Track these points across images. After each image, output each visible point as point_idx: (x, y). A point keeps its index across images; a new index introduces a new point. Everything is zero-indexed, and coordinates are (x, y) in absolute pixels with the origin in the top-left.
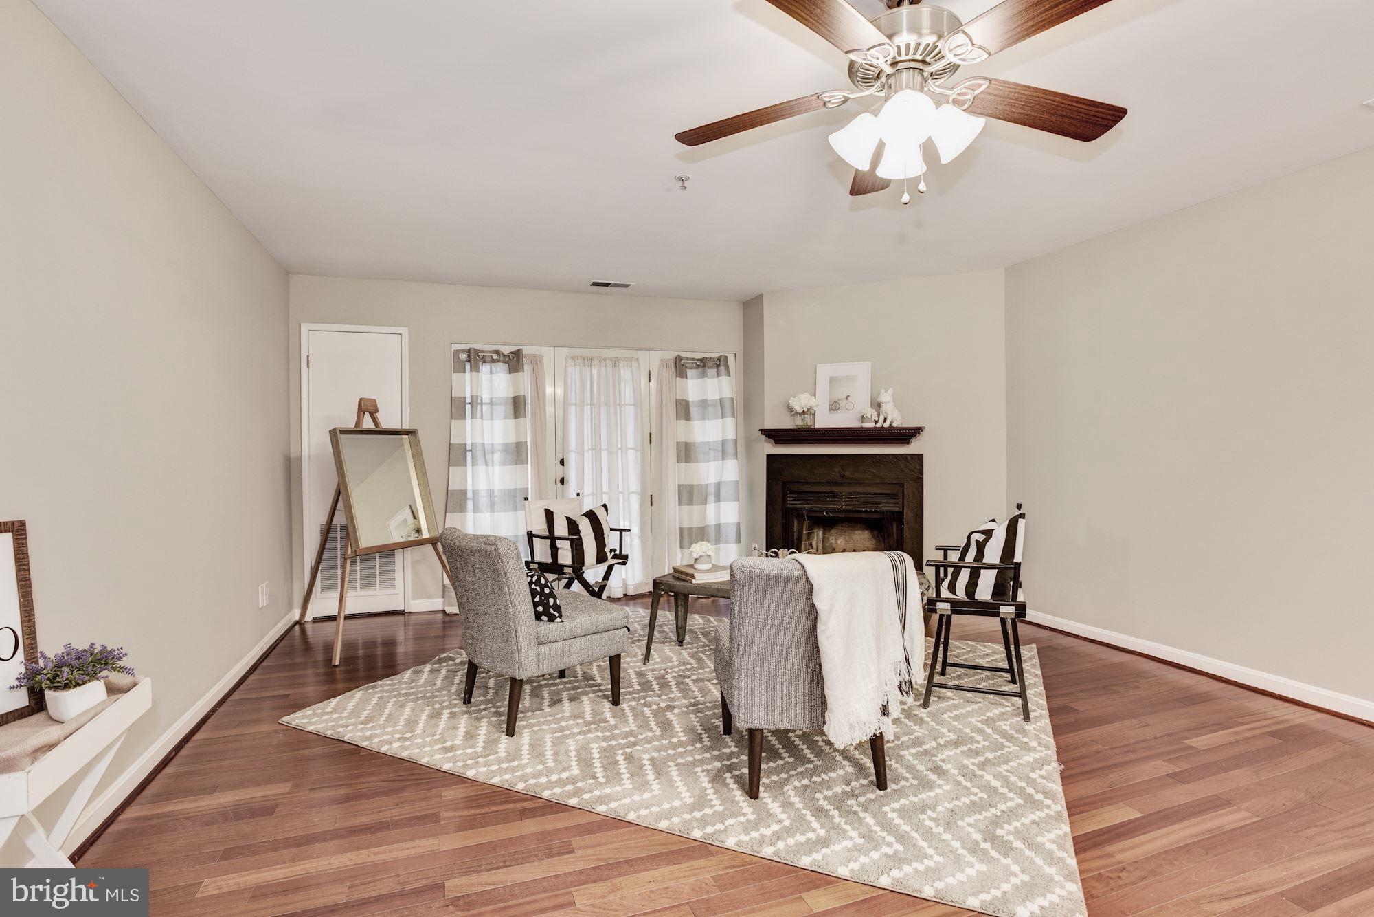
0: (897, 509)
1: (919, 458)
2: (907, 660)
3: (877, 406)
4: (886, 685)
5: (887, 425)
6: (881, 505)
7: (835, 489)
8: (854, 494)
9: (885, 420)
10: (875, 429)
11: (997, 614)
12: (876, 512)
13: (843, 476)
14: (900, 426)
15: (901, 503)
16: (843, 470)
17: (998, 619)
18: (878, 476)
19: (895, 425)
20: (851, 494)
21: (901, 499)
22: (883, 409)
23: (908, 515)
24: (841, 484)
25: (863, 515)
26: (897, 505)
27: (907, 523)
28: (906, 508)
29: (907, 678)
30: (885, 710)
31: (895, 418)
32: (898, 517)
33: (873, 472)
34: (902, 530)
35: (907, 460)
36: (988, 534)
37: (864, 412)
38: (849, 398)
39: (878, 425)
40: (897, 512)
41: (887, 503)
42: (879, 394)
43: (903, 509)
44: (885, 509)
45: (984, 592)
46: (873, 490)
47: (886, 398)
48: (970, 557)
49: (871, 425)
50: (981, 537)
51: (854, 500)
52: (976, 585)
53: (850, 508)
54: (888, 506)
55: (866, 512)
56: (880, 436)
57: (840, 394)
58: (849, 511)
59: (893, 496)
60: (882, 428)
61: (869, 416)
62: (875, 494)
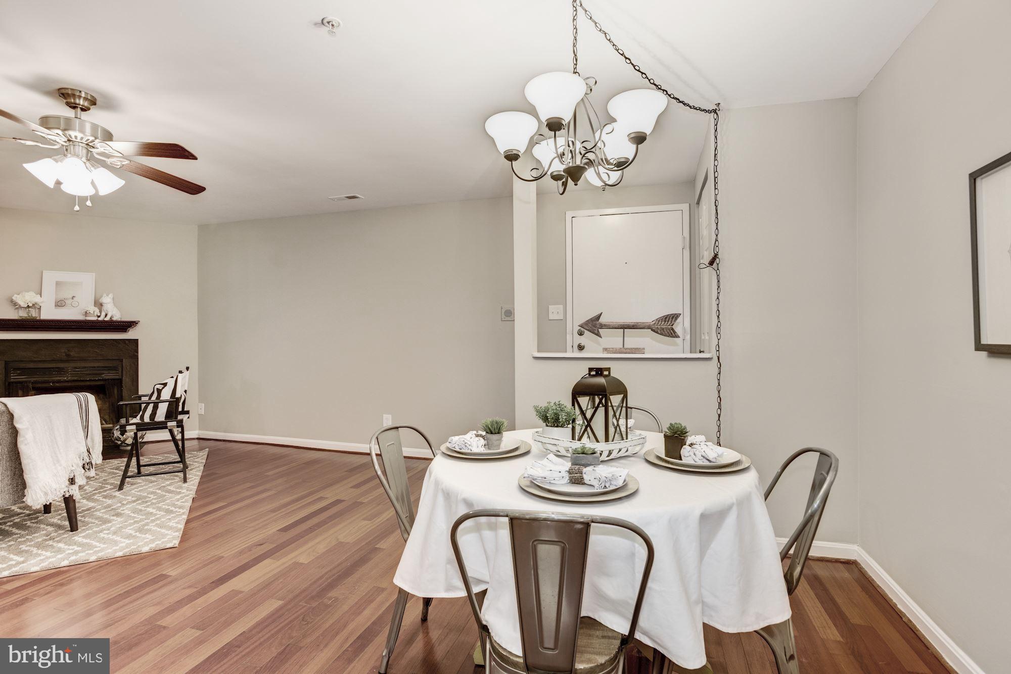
0: (117, 377)
1: (136, 342)
2: (88, 451)
3: (99, 305)
4: (73, 466)
5: (107, 319)
6: (103, 375)
7: (61, 365)
8: (79, 368)
9: (106, 315)
10: (97, 322)
11: (166, 428)
12: (100, 380)
13: (68, 355)
14: (119, 320)
15: (120, 373)
16: (68, 350)
17: (167, 430)
18: (101, 355)
19: (115, 319)
20: (76, 368)
21: (120, 370)
22: (105, 307)
23: (126, 380)
24: (67, 361)
25: (88, 383)
26: (118, 374)
27: (126, 387)
28: (124, 377)
29: (88, 461)
30: (72, 481)
31: (114, 313)
32: (119, 382)
33: (96, 352)
34: (121, 391)
35: (125, 343)
36: (165, 385)
37: (87, 309)
38: (74, 298)
39: (100, 319)
40: (118, 379)
41: (109, 373)
42: (101, 297)
43: (122, 376)
44: (107, 377)
45: (160, 416)
46: (96, 365)
47: (107, 300)
48: (154, 398)
49: (95, 318)
50: (160, 387)
51: (79, 373)
52: (156, 413)
53: (76, 378)
54: (108, 375)
55: (90, 380)
56: (101, 326)
57: (66, 294)
58: (74, 381)
59: (115, 369)
60: (103, 321)
61: (92, 312)
62: (98, 367)
